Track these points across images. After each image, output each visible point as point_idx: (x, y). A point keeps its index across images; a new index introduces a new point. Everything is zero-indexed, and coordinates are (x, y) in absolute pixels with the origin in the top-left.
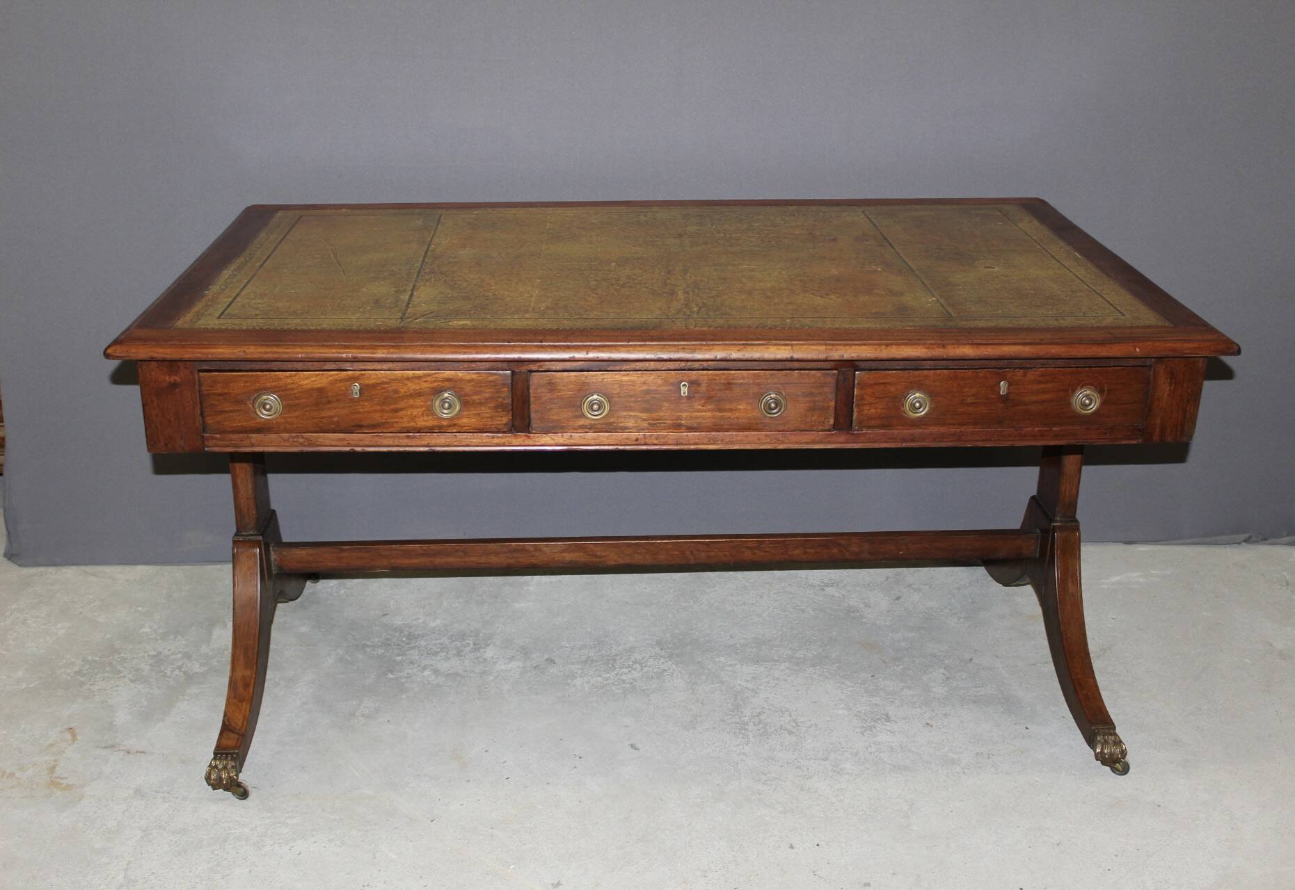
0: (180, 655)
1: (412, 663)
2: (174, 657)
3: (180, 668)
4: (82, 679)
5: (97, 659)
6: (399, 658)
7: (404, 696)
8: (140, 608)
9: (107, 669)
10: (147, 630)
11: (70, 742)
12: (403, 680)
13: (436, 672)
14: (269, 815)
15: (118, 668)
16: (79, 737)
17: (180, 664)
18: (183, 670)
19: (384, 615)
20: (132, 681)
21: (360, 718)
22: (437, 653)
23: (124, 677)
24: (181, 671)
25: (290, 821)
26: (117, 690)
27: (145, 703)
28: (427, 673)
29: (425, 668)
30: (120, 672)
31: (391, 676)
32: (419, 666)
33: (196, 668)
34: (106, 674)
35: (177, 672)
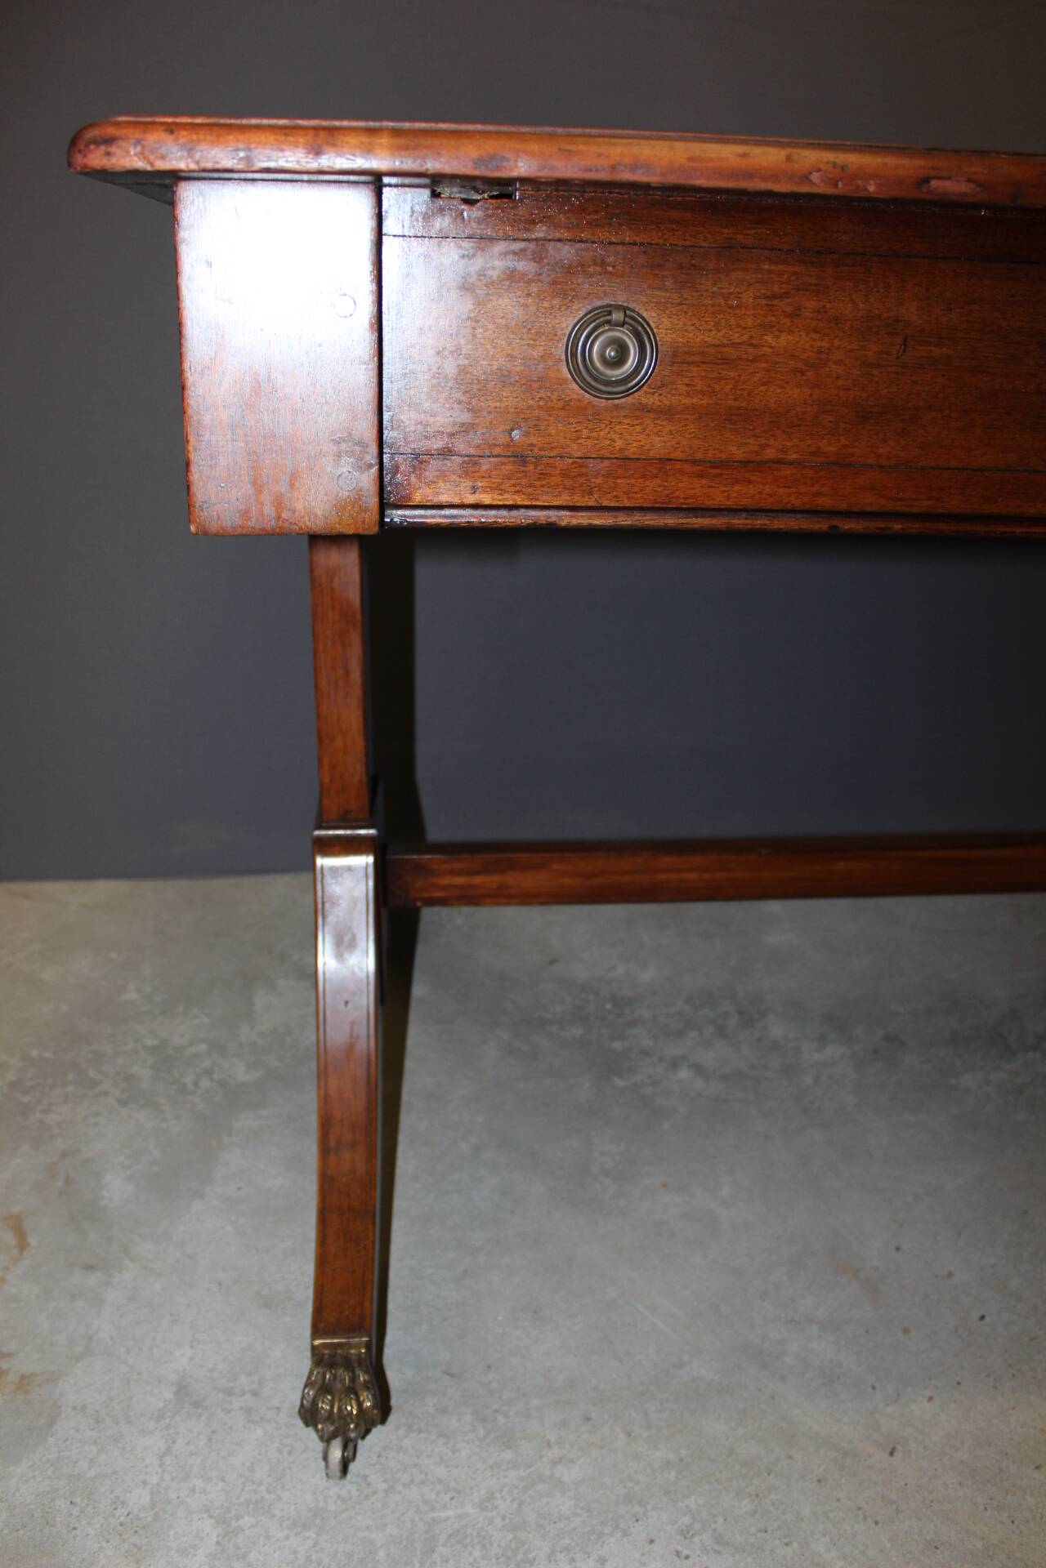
0: (203, 1047)
1: (645, 1053)
2: (192, 1050)
3: (209, 1073)
4: (26, 1099)
5: (47, 1055)
6: (617, 1045)
7: (666, 1126)
8: (113, 955)
9: (71, 1077)
10: (131, 995)
11: (15, 1251)
12: (648, 1091)
13: (698, 1069)
14: (508, 1455)
15: (91, 1073)
16: (33, 1240)
17: (207, 1063)
18: (216, 1076)
19: (553, 962)
20: (124, 1103)
21: (607, 1181)
22: (680, 1034)
23: (106, 1093)
24: (211, 1079)
25: (562, 1472)
26: (96, 1124)
27: (157, 1154)
28: (684, 1074)
29: (675, 1064)
30: (94, 1083)
31: (620, 1083)
32: (661, 1059)
33: (241, 1072)
34: (70, 1088)
35: (205, 1083)
